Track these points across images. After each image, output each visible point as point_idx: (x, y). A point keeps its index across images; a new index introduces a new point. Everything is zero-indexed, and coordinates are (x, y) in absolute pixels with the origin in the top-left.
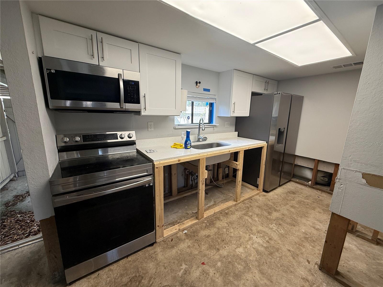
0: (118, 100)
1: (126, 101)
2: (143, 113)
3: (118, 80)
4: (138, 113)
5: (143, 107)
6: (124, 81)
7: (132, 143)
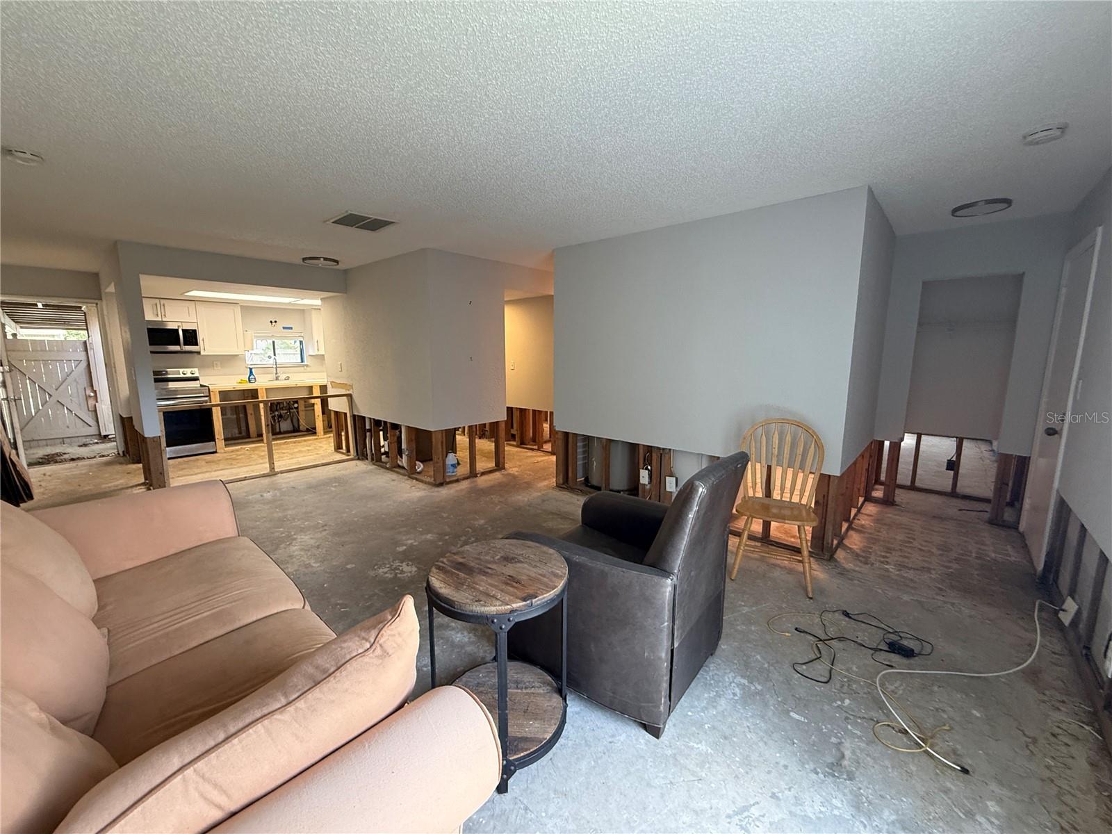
0: (178, 343)
1: (185, 344)
2: (202, 353)
3: (177, 330)
4: (199, 353)
5: (202, 348)
6: (183, 330)
7: (196, 379)
